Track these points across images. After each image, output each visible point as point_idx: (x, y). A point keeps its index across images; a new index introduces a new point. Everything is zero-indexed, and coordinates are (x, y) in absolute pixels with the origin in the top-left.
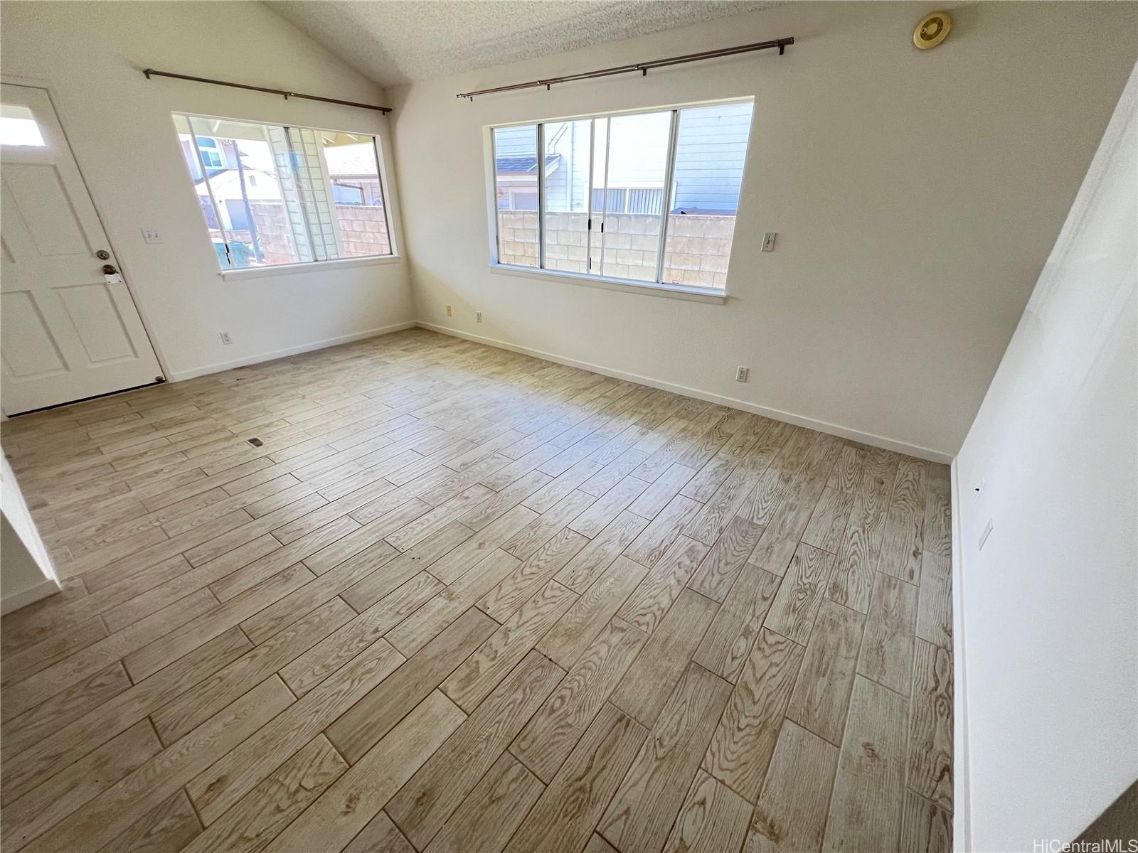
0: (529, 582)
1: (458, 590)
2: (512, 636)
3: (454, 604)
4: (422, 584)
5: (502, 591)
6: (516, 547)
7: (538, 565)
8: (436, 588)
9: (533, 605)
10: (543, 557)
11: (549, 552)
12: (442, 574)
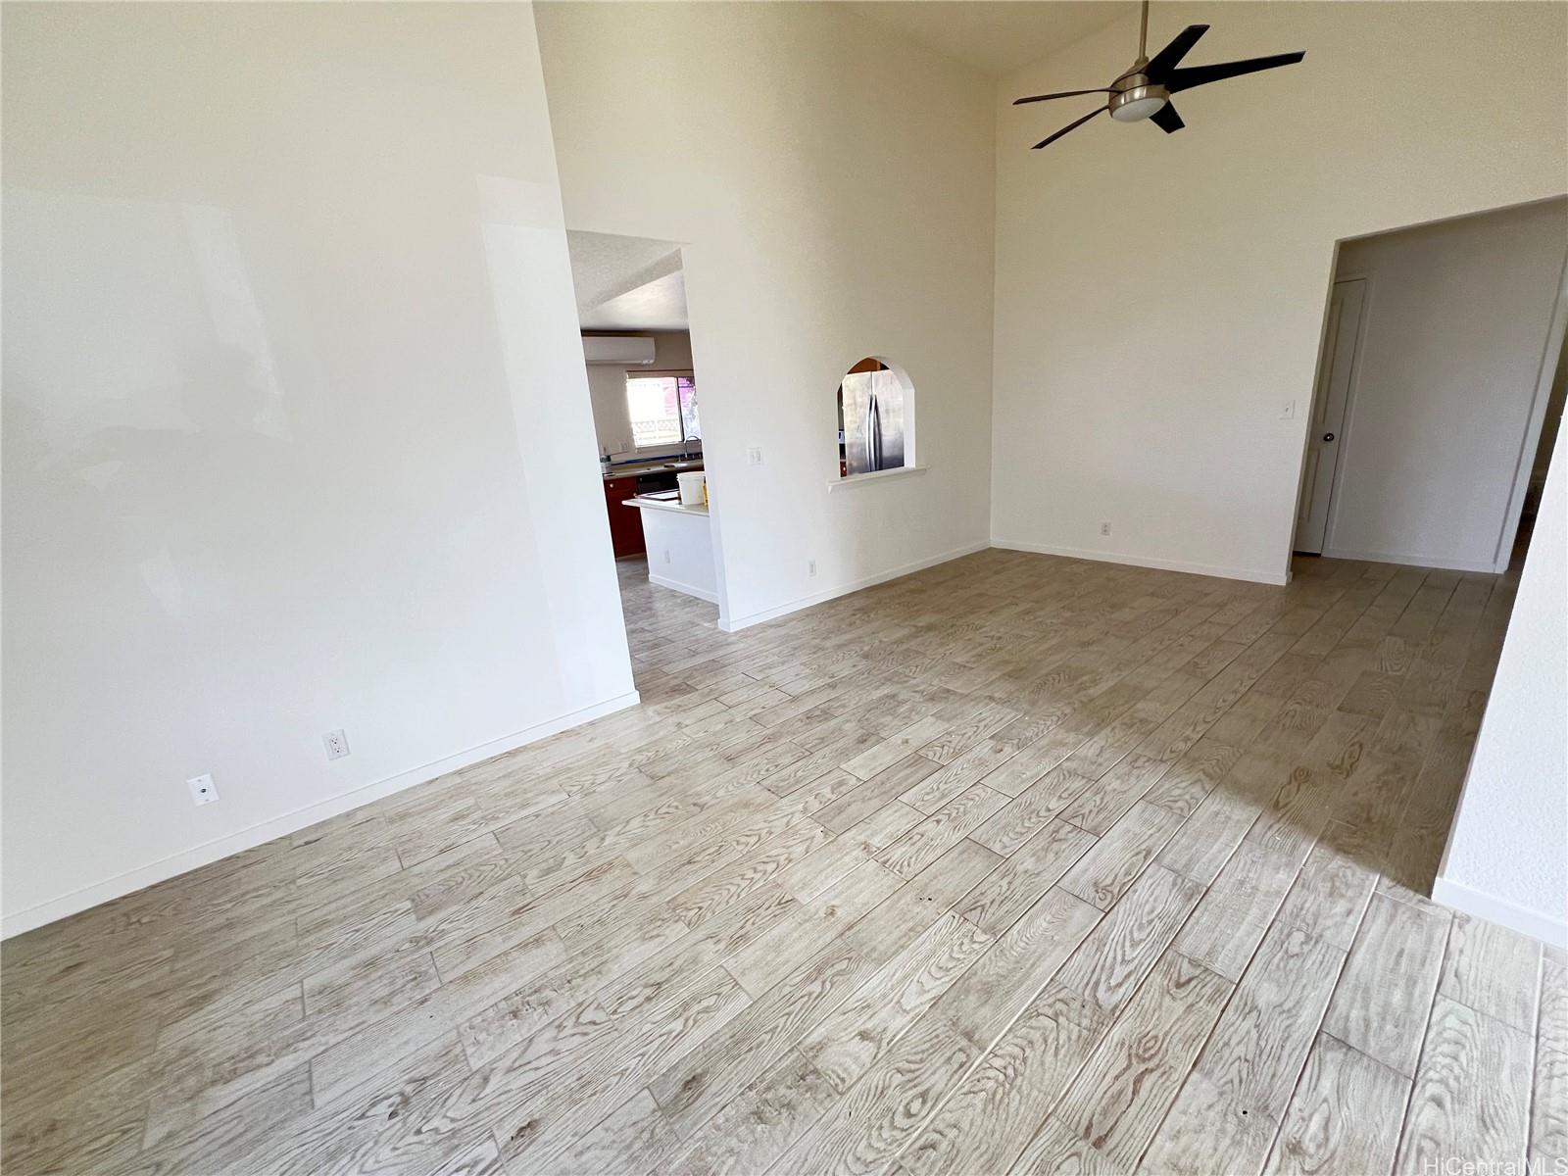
0: (773, 853)
1: (858, 853)
2: (800, 807)
3: (862, 838)
4: (906, 863)
5: (805, 847)
6: (779, 904)
7: (755, 872)
8: (886, 858)
9: (773, 830)
10: (744, 884)
11: (733, 889)
12: (882, 874)
